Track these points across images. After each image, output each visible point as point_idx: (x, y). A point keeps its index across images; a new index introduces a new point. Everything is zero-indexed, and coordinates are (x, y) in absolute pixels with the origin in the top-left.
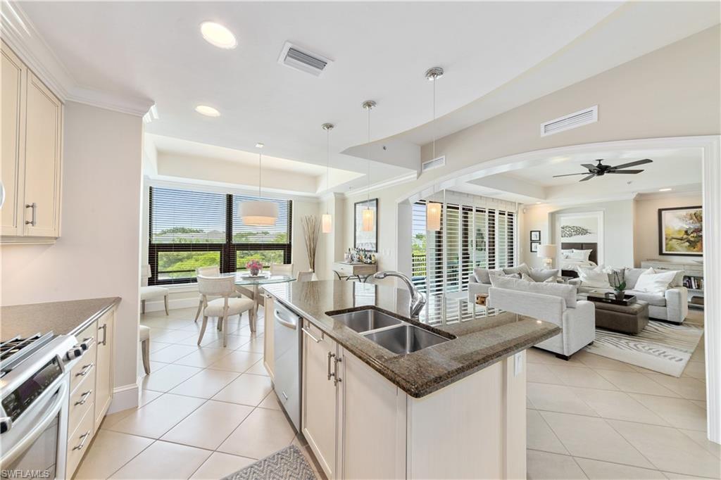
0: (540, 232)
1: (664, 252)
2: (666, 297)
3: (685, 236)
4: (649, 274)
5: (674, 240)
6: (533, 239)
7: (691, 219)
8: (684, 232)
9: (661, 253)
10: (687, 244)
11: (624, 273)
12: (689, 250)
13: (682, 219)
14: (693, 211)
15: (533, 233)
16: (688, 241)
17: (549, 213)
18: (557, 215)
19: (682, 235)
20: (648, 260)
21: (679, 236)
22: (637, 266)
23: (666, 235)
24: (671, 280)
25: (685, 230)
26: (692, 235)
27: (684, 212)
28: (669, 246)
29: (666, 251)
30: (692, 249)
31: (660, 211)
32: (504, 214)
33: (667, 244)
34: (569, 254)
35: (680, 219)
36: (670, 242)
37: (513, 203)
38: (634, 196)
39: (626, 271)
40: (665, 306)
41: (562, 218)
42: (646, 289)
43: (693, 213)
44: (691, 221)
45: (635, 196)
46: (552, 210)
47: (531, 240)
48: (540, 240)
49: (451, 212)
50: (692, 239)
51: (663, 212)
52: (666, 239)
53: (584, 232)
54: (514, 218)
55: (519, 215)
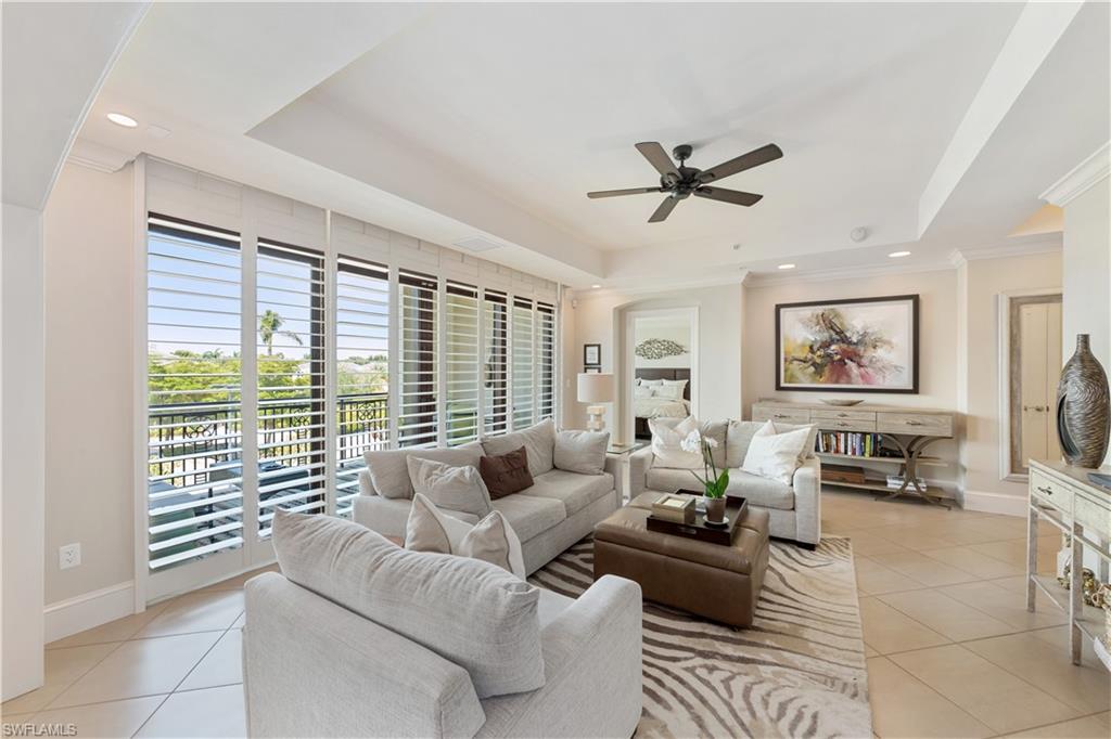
0: (599, 346)
1: (783, 384)
2: (796, 489)
3: (810, 356)
4: (766, 434)
5: (795, 362)
6: (588, 362)
7: (818, 323)
8: (808, 348)
9: (779, 388)
10: (812, 369)
11: (726, 433)
12: (813, 381)
13: (805, 323)
14: (819, 310)
15: (588, 349)
16: (814, 364)
17: (615, 309)
18: (630, 314)
19: (805, 354)
20: (760, 400)
21: (802, 356)
22: (747, 416)
23: (786, 353)
24: (801, 449)
25: (809, 343)
26: (819, 353)
27: (808, 312)
28: (789, 373)
29: (785, 382)
30: (818, 378)
31: (778, 308)
32: (530, 307)
33: (786, 371)
34: (657, 388)
35: (803, 323)
36: (791, 366)
37: (549, 284)
38: (741, 277)
39: (730, 428)
40: (793, 509)
41: (637, 320)
42: (761, 469)
43: (820, 313)
44: (818, 328)
45: (743, 277)
46: (619, 302)
47: (586, 364)
48: (599, 363)
49: (456, 301)
50: (818, 361)
51: (782, 310)
52: (786, 360)
53: (676, 349)
54: (555, 316)
55: (562, 311)
